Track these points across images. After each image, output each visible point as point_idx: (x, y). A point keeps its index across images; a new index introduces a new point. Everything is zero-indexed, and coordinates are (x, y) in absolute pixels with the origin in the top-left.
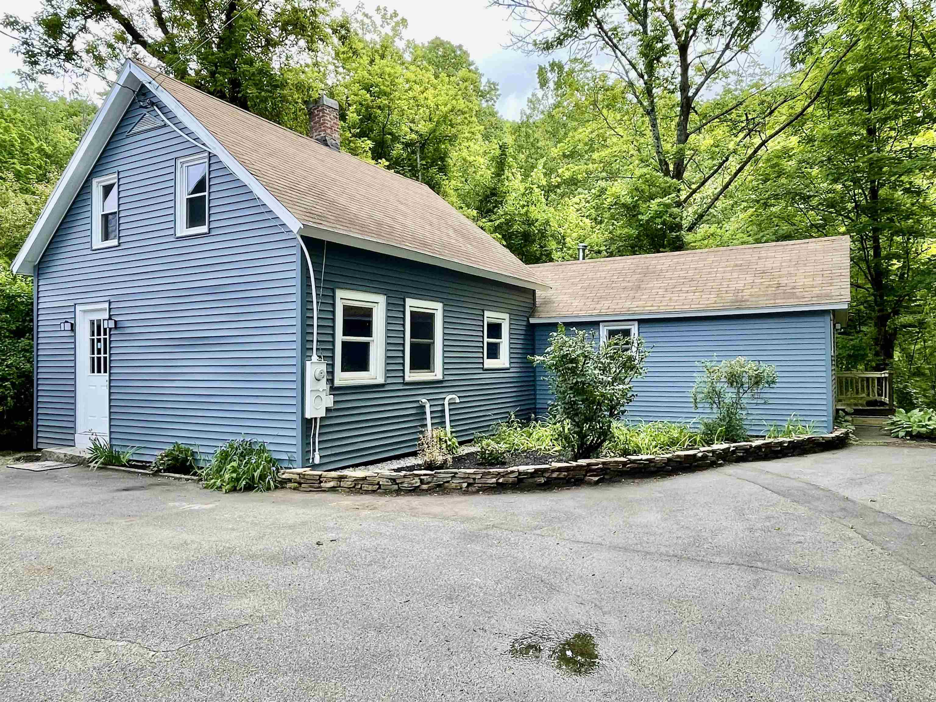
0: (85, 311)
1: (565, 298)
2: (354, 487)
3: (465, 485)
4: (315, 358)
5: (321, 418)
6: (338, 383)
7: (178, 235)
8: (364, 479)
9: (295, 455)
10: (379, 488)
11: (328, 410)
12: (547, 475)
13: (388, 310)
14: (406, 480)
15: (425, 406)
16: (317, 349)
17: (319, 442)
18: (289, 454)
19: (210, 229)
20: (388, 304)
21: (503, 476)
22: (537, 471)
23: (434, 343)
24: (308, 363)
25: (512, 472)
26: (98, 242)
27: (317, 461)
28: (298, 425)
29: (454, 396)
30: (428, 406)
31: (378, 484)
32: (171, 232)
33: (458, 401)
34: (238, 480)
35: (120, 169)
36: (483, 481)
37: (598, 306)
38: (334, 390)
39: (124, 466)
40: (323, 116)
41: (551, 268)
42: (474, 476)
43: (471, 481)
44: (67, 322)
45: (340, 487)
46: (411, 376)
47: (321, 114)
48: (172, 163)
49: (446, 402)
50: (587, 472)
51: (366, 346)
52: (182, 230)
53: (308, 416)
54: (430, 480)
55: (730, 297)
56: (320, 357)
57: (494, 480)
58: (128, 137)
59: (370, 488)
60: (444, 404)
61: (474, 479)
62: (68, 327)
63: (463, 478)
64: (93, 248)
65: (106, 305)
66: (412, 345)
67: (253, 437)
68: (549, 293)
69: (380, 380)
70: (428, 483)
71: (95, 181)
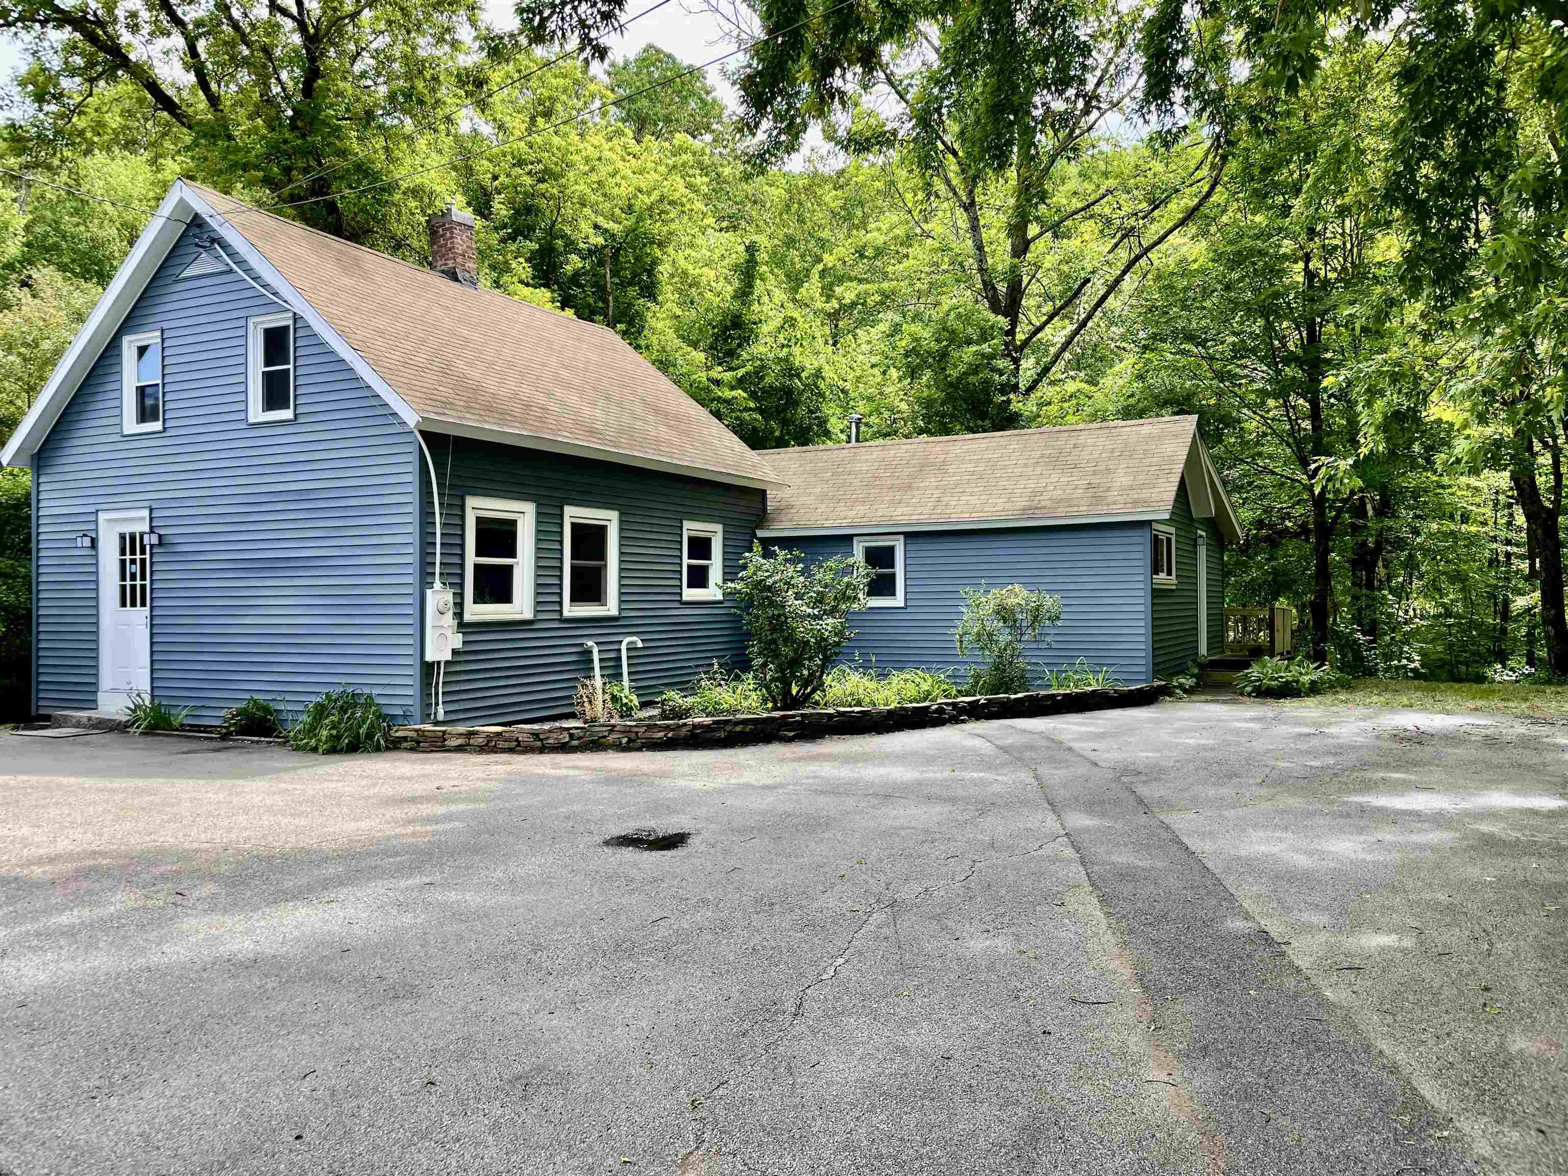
0: (110, 521)
1: (809, 500)
2: (486, 745)
3: (625, 740)
4: (438, 585)
5: (447, 663)
6: (467, 617)
7: (252, 420)
8: (499, 734)
9: (412, 709)
10: (519, 745)
11: (455, 652)
12: (728, 728)
13: (538, 522)
14: (552, 735)
15: (591, 652)
16: (441, 574)
17: (443, 693)
18: (405, 708)
19: (296, 415)
20: (538, 514)
21: (673, 730)
22: (715, 722)
23: (606, 566)
24: (429, 592)
25: (685, 724)
26: (131, 425)
27: (441, 716)
28: (415, 671)
29: (634, 638)
30: (595, 650)
31: (517, 740)
32: (242, 416)
33: (640, 645)
34: (338, 738)
35: (165, 325)
36: (648, 735)
37: (851, 513)
38: (463, 626)
39: (177, 730)
40: (452, 238)
41: (795, 455)
42: (636, 730)
43: (633, 736)
44: (85, 535)
45: (469, 745)
46: (570, 610)
47: (448, 235)
48: (242, 322)
49: (624, 647)
50: (781, 726)
51: (508, 570)
52: (256, 412)
53: (429, 658)
54: (581, 734)
55: (1022, 503)
56: (444, 584)
57: (661, 734)
58: (177, 281)
59: (507, 745)
60: (619, 650)
61: (637, 733)
62: (87, 542)
63: (624, 732)
64: (126, 433)
65: (146, 513)
66: (573, 568)
67: (356, 687)
68: (785, 494)
69: (528, 615)
70: (579, 738)
71: (126, 340)
